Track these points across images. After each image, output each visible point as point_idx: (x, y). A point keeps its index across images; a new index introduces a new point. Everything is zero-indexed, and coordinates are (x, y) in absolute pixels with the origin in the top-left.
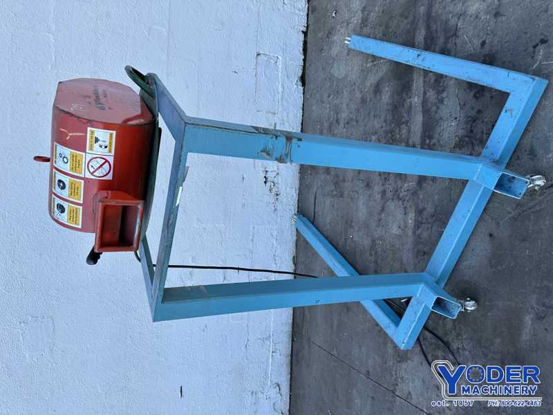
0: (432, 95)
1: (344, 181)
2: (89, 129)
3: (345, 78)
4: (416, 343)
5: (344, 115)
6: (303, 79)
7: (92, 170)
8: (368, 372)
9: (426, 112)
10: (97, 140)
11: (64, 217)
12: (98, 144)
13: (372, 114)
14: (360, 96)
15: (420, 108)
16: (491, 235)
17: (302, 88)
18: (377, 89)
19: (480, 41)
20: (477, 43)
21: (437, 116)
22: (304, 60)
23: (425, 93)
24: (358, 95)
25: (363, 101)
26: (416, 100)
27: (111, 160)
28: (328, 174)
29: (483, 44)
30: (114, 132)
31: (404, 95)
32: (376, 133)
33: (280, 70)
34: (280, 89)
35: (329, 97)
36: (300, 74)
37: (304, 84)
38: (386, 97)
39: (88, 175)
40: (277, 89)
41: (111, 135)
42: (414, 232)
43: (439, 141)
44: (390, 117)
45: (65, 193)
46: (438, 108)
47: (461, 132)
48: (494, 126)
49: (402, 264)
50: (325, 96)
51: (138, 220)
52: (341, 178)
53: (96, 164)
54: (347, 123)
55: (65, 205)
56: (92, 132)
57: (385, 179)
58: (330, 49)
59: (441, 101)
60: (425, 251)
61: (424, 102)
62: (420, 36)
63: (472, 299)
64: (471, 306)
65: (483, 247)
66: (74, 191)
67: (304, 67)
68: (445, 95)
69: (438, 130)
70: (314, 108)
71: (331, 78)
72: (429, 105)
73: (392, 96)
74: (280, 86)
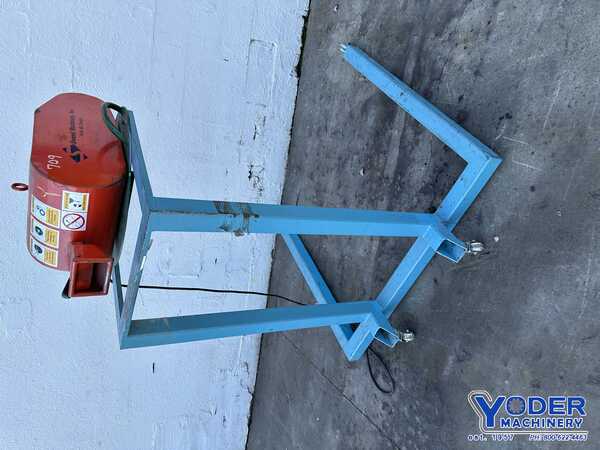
0: (410, 132)
1: (325, 191)
2: (64, 192)
3: (337, 84)
4: (363, 355)
5: (332, 124)
6: (299, 69)
7: (67, 223)
8: (323, 370)
9: (402, 148)
10: (71, 201)
11: (41, 257)
12: (72, 204)
13: (357, 133)
14: (349, 110)
15: (397, 143)
16: (436, 281)
17: (296, 79)
18: (365, 109)
19: (459, 95)
20: (456, 95)
21: (411, 156)
22: (302, 49)
23: (404, 130)
24: (347, 108)
25: (351, 116)
26: (396, 133)
27: (85, 216)
28: (312, 179)
29: (461, 98)
30: (88, 194)
31: (387, 124)
32: (358, 153)
33: (275, 59)
34: (273, 80)
35: (321, 99)
36: (296, 64)
37: (299, 75)
38: (371, 121)
39: (63, 227)
40: (270, 79)
41: (85, 197)
42: (376, 259)
43: (409, 181)
44: (371, 142)
45: (42, 238)
46: (413, 148)
47: (428, 179)
48: (455, 182)
49: (362, 284)
50: (318, 97)
51: (108, 270)
52: (322, 187)
53: (70, 219)
54: (334, 133)
55: (42, 247)
56: (67, 195)
57: (360, 201)
58: (328, 47)
59: (417, 142)
60: (382, 278)
61: (403, 137)
62: (410, 69)
63: (410, 331)
64: (408, 337)
65: (427, 290)
66: (50, 238)
67: (301, 55)
68: (420, 137)
69: (410, 170)
70: (306, 105)
71: (325, 79)
72: (406, 143)
73: (376, 121)
74: (273, 77)
